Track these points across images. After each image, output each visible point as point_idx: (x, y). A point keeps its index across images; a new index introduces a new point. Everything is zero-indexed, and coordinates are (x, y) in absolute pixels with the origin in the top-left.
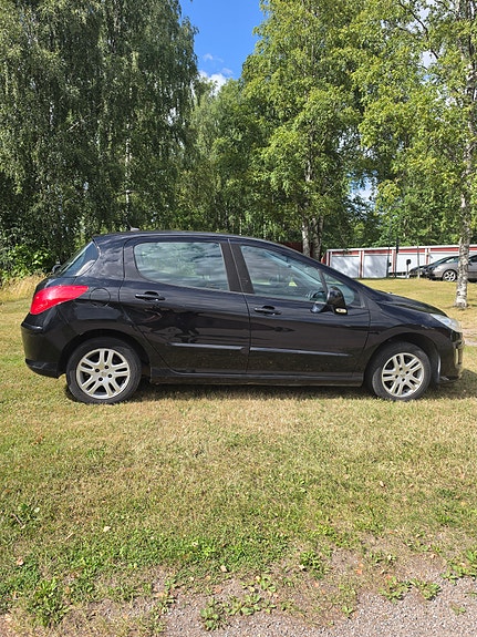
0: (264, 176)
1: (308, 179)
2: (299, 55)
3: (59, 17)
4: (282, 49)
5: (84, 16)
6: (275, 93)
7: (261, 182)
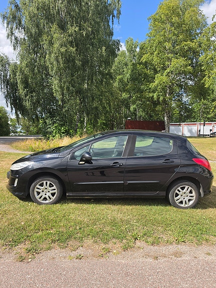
0: (151, 95)
1: (167, 95)
2: (168, 45)
3: (75, 34)
4: (160, 42)
5: (84, 33)
6: (156, 60)
7: (149, 97)
